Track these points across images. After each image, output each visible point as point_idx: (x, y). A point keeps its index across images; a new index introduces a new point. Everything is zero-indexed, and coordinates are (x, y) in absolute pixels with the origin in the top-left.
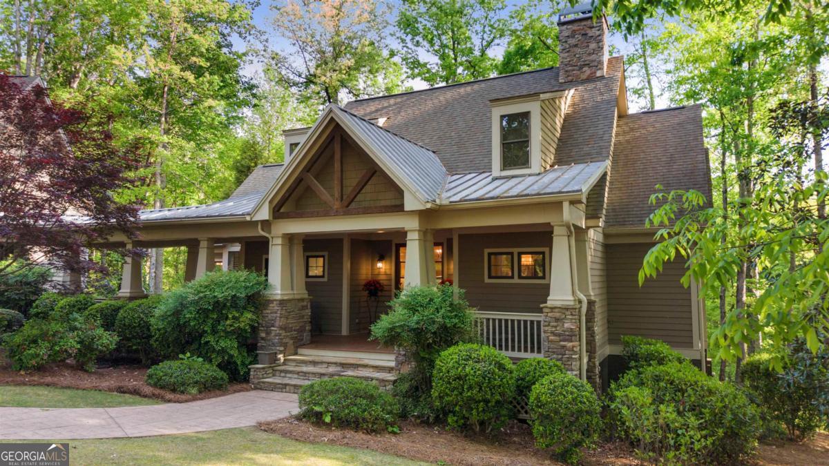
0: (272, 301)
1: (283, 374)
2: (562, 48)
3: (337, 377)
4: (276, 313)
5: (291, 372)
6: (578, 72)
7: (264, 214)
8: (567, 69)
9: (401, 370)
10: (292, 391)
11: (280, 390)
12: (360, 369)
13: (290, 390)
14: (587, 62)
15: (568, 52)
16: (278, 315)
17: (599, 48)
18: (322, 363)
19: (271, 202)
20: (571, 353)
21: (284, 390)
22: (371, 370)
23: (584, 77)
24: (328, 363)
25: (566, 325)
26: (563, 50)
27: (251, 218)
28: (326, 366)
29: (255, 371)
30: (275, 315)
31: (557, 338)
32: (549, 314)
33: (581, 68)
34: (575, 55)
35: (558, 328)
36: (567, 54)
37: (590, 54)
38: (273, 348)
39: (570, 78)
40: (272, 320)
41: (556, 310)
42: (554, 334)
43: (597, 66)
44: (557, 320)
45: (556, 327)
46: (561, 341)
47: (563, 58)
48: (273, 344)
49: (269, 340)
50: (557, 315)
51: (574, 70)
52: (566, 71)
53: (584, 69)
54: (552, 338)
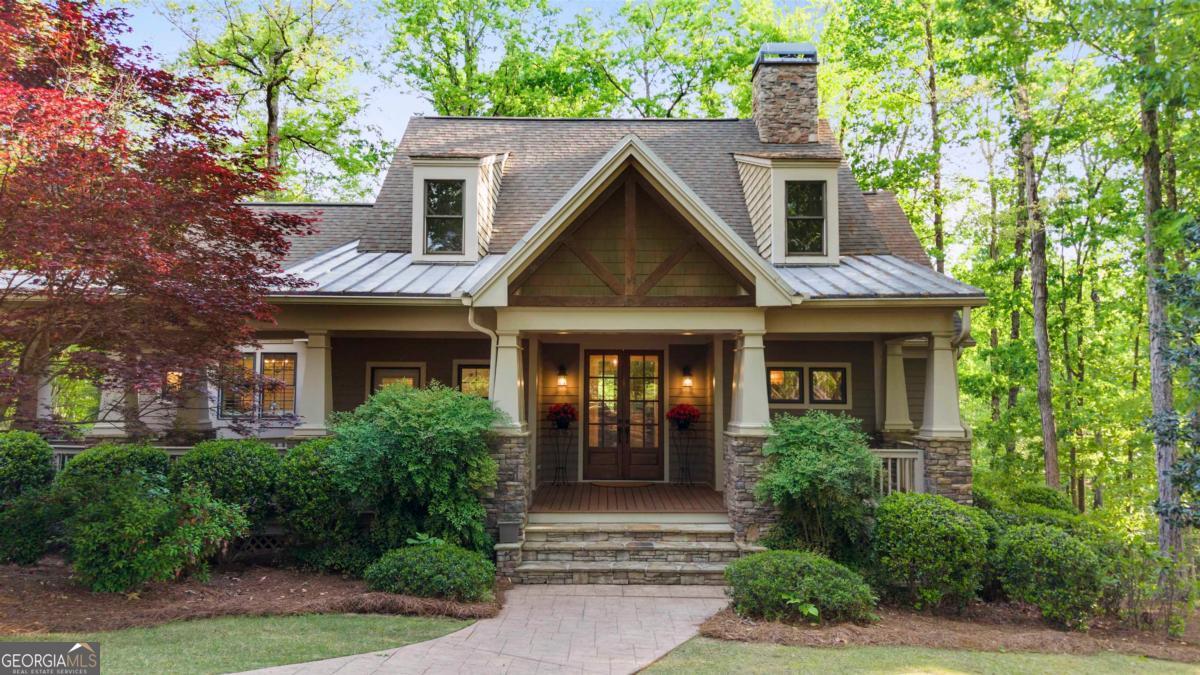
0: (508, 439)
1: (541, 556)
2: (766, 96)
3: (647, 553)
4: (517, 457)
5: (559, 551)
6: (786, 132)
7: (498, 297)
8: (771, 125)
9: (748, 535)
10: (585, 581)
11: (562, 582)
12: (665, 538)
13: (581, 579)
14: (797, 121)
15: (773, 102)
16: (521, 461)
17: (812, 105)
18: (597, 533)
19: (509, 278)
20: (964, 497)
21: (569, 581)
22: (686, 539)
23: (793, 139)
24: (608, 533)
25: (960, 463)
26: (767, 99)
27: (472, 303)
28: (606, 537)
29: (506, 555)
30: (515, 461)
31: (948, 480)
32: (939, 450)
33: (790, 126)
34: (782, 109)
35: (949, 468)
36: (771, 106)
37: (801, 111)
38: (512, 515)
39: (775, 138)
40: (511, 470)
41: (948, 444)
42: (943, 474)
43: (809, 128)
44: (947, 456)
45: (945, 465)
46: (953, 483)
47: (767, 110)
48: (512, 508)
49: (504, 503)
50: (949, 450)
51: (780, 128)
52: (771, 128)
53: (794, 129)
54: (942, 479)
